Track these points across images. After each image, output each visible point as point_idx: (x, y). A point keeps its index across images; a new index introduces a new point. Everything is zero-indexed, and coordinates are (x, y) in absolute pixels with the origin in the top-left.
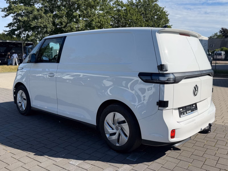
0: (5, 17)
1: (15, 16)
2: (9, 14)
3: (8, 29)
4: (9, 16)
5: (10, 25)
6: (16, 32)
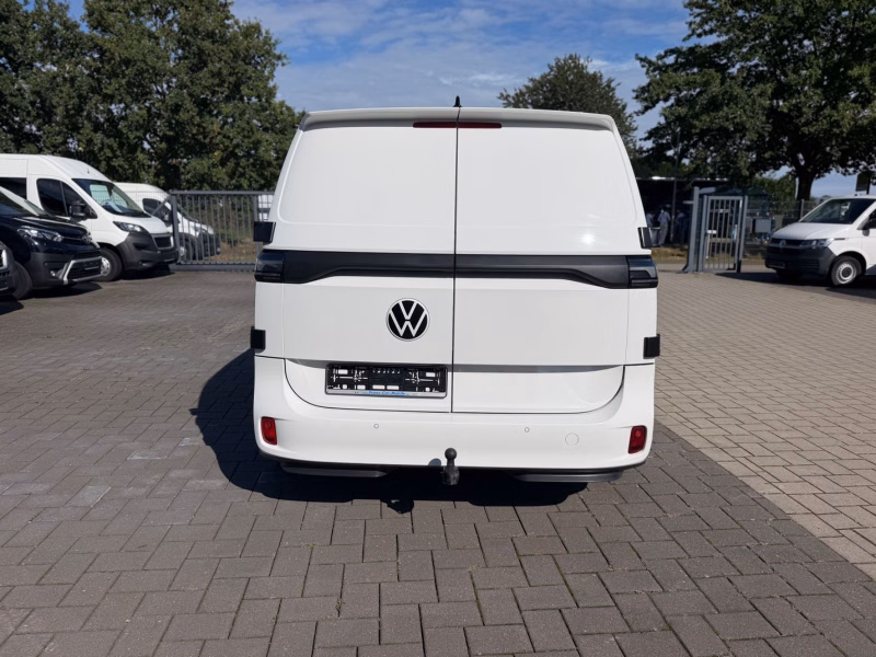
0: (643, 113)
1: (672, 105)
2: (654, 106)
3: (649, 144)
4: (654, 109)
5: (653, 134)
6: (670, 153)
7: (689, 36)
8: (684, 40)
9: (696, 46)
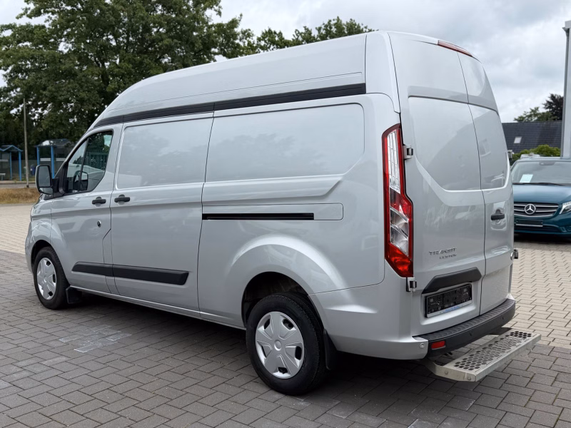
7: (21, 16)
8: (17, 18)
9: (28, 25)
